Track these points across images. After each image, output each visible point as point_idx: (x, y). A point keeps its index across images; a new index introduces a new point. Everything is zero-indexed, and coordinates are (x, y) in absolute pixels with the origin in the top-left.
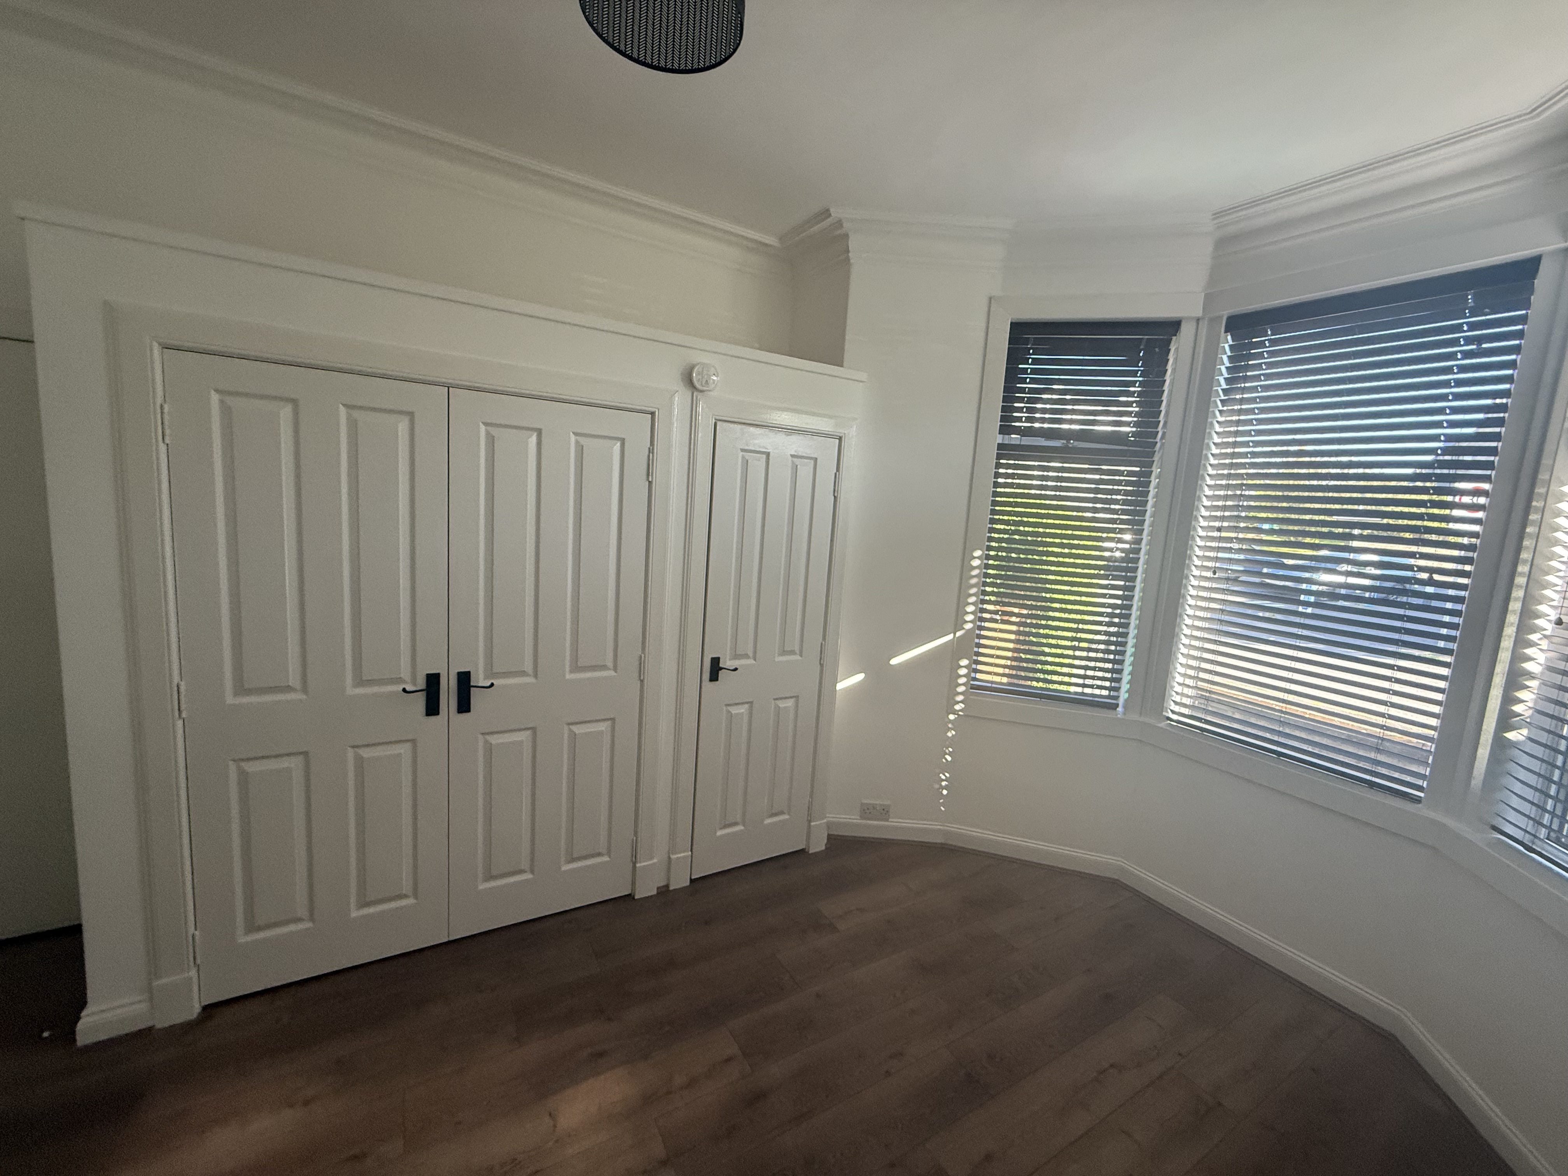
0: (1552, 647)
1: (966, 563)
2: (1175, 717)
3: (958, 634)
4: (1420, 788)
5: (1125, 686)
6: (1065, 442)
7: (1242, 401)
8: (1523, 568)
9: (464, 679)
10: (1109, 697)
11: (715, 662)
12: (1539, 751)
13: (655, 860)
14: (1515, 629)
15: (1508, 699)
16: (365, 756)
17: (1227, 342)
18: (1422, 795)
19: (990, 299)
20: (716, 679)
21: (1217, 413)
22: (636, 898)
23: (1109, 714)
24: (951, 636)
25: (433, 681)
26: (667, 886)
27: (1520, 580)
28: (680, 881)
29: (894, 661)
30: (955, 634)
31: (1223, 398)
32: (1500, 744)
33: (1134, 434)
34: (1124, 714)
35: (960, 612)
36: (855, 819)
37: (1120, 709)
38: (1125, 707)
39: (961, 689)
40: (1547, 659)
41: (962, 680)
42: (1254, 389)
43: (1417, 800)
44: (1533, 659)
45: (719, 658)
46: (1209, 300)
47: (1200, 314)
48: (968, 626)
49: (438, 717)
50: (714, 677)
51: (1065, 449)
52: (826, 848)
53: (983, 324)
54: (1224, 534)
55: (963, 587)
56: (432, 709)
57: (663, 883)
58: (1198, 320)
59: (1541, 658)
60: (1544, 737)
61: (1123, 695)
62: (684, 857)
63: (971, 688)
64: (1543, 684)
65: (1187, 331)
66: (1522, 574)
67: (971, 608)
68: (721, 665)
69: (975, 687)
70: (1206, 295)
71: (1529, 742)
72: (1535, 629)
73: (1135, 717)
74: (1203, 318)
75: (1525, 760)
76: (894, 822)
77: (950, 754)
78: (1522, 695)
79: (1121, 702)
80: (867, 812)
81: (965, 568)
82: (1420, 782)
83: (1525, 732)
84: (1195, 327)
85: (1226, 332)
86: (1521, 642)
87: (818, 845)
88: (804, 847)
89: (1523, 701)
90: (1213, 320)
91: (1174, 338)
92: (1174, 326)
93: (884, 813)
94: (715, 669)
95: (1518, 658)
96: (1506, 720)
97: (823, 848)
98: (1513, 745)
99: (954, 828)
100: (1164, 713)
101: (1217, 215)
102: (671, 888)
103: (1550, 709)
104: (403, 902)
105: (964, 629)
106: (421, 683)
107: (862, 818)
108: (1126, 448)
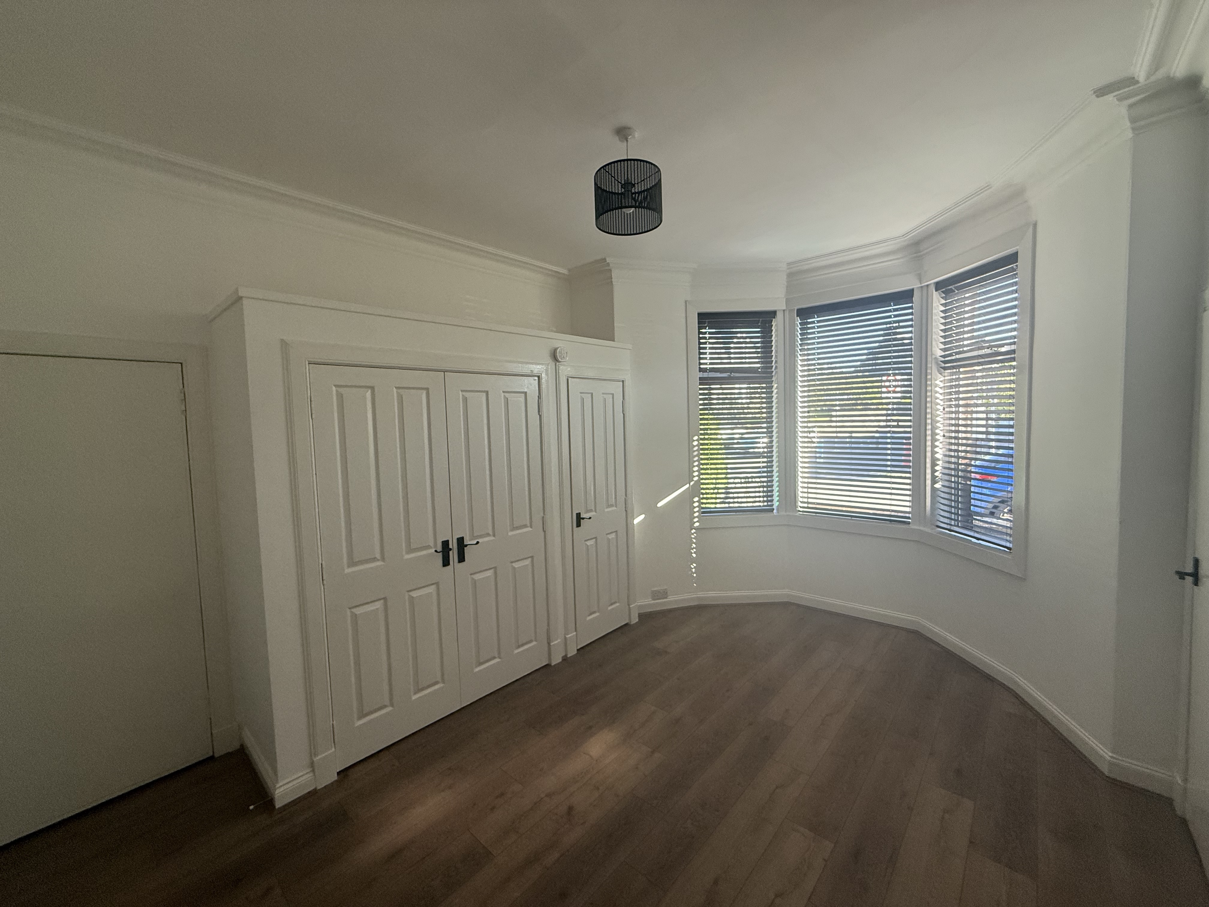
0: (944, 446)
1: (691, 444)
2: (801, 509)
3: (692, 483)
4: (909, 518)
5: (776, 498)
6: (729, 374)
7: (809, 349)
8: (929, 416)
9: (461, 541)
10: (768, 506)
11: (578, 515)
12: (946, 490)
13: (559, 640)
14: (930, 441)
15: (934, 471)
16: (415, 596)
17: (798, 321)
18: (910, 520)
19: (686, 301)
20: (580, 526)
21: (799, 355)
22: (553, 665)
23: (769, 515)
24: (688, 486)
25: (445, 544)
26: (566, 655)
27: (929, 421)
28: (572, 652)
29: (659, 505)
30: (690, 484)
31: (800, 348)
32: (934, 490)
33: (762, 368)
34: (778, 513)
35: (691, 472)
36: (649, 601)
37: (775, 511)
38: (778, 510)
39: (696, 514)
40: (943, 452)
41: (696, 509)
42: (813, 344)
43: (909, 523)
44: (938, 453)
45: (580, 513)
46: (788, 301)
47: (785, 308)
48: (696, 479)
49: (449, 566)
50: (579, 525)
51: (729, 378)
52: (639, 620)
53: (684, 315)
54: (811, 414)
55: (691, 457)
56: (446, 562)
57: (563, 654)
58: (784, 310)
59: (940, 451)
60: (947, 484)
61: (776, 504)
62: (573, 636)
63: (702, 513)
64: (944, 462)
65: (779, 315)
66: (929, 419)
67: (696, 469)
68: (582, 516)
69: (705, 512)
70: (787, 299)
71: (943, 488)
72: (937, 440)
73: (783, 513)
74: (786, 310)
75: (943, 495)
76: (671, 598)
77: (695, 553)
78: (937, 468)
79: (774, 507)
80: (656, 595)
81: (690, 447)
82: (907, 515)
83: (940, 483)
84: (783, 315)
85: (797, 316)
86: (933, 446)
87: (635, 620)
88: (628, 622)
89: (938, 471)
90: (791, 311)
91: (774, 319)
92: (774, 314)
93: (664, 594)
94: (579, 519)
95: (933, 453)
96: (934, 481)
97: (637, 620)
98: (938, 489)
99: (701, 594)
100: (797, 509)
101: (789, 264)
102: (569, 656)
103: (947, 471)
104: (436, 687)
105: (693, 480)
106: (439, 549)
107: (654, 600)
108: (759, 375)
